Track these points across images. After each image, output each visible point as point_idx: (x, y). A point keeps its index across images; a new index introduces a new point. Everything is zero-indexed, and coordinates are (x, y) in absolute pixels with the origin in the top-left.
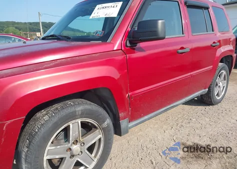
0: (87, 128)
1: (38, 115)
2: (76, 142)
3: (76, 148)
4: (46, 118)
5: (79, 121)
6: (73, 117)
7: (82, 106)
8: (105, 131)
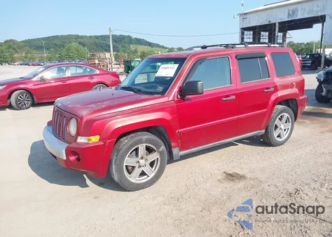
0: (149, 150)
1: (121, 140)
2: (142, 158)
3: (142, 162)
4: (126, 141)
5: (145, 145)
6: (140, 142)
7: (146, 136)
8: (161, 154)
